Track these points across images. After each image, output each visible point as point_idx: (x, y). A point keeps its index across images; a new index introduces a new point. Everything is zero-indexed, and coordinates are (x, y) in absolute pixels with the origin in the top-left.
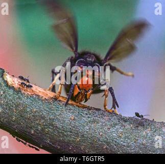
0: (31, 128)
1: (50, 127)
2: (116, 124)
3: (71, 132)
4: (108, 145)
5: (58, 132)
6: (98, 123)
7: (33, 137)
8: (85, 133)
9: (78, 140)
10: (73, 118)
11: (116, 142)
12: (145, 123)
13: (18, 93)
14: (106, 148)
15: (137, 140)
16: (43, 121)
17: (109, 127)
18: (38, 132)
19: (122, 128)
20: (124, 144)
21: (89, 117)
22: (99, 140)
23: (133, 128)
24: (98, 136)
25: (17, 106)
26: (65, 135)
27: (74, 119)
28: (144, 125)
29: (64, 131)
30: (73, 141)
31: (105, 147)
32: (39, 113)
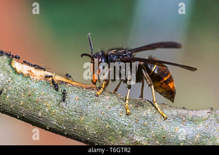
0: (39, 110)
1: (57, 108)
2: (116, 104)
3: (76, 112)
4: (110, 124)
5: (65, 112)
6: (99, 102)
7: (40, 119)
8: (89, 112)
9: (82, 119)
10: (77, 98)
11: (117, 121)
12: (144, 103)
13: (27, 79)
14: (109, 128)
15: (138, 120)
16: (50, 102)
17: (110, 106)
18: (45, 114)
19: (122, 107)
20: (125, 124)
21: (91, 97)
22: (101, 119)
23: (133, 108)
24: (101, 115)
25: (25, 91)
26: (70, 115)
27: (79, 99)
28: (143, 106)
29: (69, 111)
30: (78, 120)
31: (107, 127)
32: (46, 95)
